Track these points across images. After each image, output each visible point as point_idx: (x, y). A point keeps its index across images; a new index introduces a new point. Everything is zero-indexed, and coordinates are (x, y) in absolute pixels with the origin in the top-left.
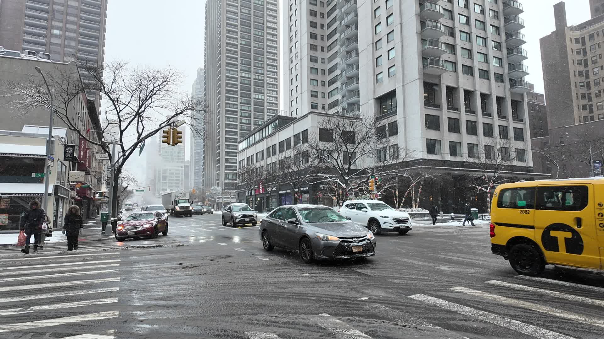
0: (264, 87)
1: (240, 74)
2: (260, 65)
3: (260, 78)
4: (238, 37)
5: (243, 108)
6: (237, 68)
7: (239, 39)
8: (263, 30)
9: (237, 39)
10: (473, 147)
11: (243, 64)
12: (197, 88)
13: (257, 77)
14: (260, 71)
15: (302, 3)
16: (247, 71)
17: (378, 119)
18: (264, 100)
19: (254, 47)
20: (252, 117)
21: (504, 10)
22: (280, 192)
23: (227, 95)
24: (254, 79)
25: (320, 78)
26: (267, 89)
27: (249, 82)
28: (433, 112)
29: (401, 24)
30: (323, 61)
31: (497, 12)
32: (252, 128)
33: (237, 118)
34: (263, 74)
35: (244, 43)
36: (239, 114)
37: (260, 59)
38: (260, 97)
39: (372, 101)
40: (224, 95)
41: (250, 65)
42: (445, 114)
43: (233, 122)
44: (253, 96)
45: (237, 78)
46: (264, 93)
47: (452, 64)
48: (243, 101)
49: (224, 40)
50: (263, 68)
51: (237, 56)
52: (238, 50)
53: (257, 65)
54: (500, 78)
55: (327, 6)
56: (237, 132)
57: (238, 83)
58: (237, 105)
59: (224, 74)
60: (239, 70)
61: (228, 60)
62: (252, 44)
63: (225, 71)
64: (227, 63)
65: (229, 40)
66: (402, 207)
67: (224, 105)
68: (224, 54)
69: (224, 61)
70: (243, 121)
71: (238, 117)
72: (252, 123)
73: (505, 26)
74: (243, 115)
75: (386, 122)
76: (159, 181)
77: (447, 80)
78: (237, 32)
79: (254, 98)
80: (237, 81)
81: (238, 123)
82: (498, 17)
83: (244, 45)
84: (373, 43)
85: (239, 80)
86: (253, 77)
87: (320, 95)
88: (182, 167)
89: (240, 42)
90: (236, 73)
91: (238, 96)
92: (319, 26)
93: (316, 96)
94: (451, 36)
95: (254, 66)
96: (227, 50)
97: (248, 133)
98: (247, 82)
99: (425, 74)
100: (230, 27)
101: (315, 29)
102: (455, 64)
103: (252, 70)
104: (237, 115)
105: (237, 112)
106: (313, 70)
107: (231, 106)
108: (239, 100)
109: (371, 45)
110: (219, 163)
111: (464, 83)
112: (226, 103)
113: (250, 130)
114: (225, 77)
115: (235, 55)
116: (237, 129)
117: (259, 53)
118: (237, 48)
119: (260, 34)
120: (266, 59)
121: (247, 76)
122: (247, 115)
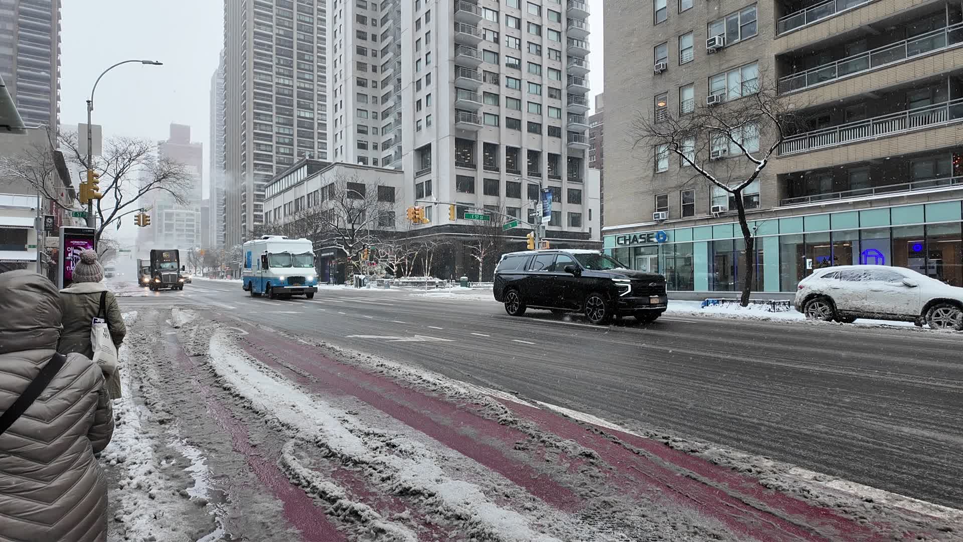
0: (312, 100)
1: (275, 80)
2: (307, 67)
3: (307, 86)
4: (274, 24)
5: (281, 131)
6: (271, 71)
7: (274, 26)
8: (312, 14)
9: (271, 26)
10: (515, 211)
11: (282, 65)
12: (218, 84)
13: (302, 85)
14: (307, 77)
15: (348, 4)
16: (287, 76)
17: (418, 174)
18: (313, 119)
19: (298, 39)
20: (296, 143)
21: (567, 50)
22: (323, 255)
23: (255, 111)
24: (298, 88)
25: (370, 107)
26: (318, 104)
27: (290, 92)
28: (466, 172)
29: (437, 67)
30: (375, 85)
31: (560, 52)
32: (296, 161)
33: (272, 146)
34: (312, 81)
35: (281, 32)
36: (274, 139)
37: (306, 57)
38: (307, 115)
39: (412, 153)
40: (251, 111)
41: (292, 67)
42: (481, 175)
43: (266, 151)
44: (296, 113)
45: (271, 86)
46: (313, 110)
47: (493, 117)
48: (281, 121)
49: (252, 29)
50: (312, 71)
51: (271, 53)
52: (273, 44)
53: (302, 67)
54: (554, 132)
55: (382, 10)
56: (272, 166)
57: (273, 93)
58: (271, 126)
59: (251, 79)
60: (273, 73)
61: (257, 58)
62: (295, 36)
63: (252, 74)
64: (255, 63)
65: (260, 28)
66: (411, 276)
67: (252, 125)
68: (251, 50)
69: (251, 60)
70: (282, 150)
71: (274, 143)
72: (295, 154)
73: (567, 69)
74: (281, 140)
75: (423, 179)
76: (160, 231)
77: (486, 136)
78: (271, 17)
79: (299, 117)
80: (271, 91)
81: (273, 153)
82: (560, 57)
83: (282, 36)
84: (413, 82)
85: (274, 89)
86: (296, 83)
87: (370, 131)
88: (197, 210)
89: (275, 31)
90: (269, 78)
91: (274, 113)
92: (369, 37)
93: (365, 132)
94: (495, 84)
95: (298, 68)
96: (255, 43)
97: (288, 169)
98: (286, 92)
99: (458, 130)
100: (260, 9)
101: (364, 41)
102: (498, 117)
103: (295, 75)
104: (271, 141)
105: (271, 136)
106: (361, 97)
107: (263, 127)
108: (275, 119)
109: (412, 85)
110: (245, 211)
111: (507, 138)
112: (255, 124)
113: (292, 164)
114: (252, 84)
115: (268, 51)
116: (271, 161)
117: (306, 49)
118: (272, 41)
119: (307, 19)
120: (316, 59)
121: (287, 82)
122: (287, 141)
